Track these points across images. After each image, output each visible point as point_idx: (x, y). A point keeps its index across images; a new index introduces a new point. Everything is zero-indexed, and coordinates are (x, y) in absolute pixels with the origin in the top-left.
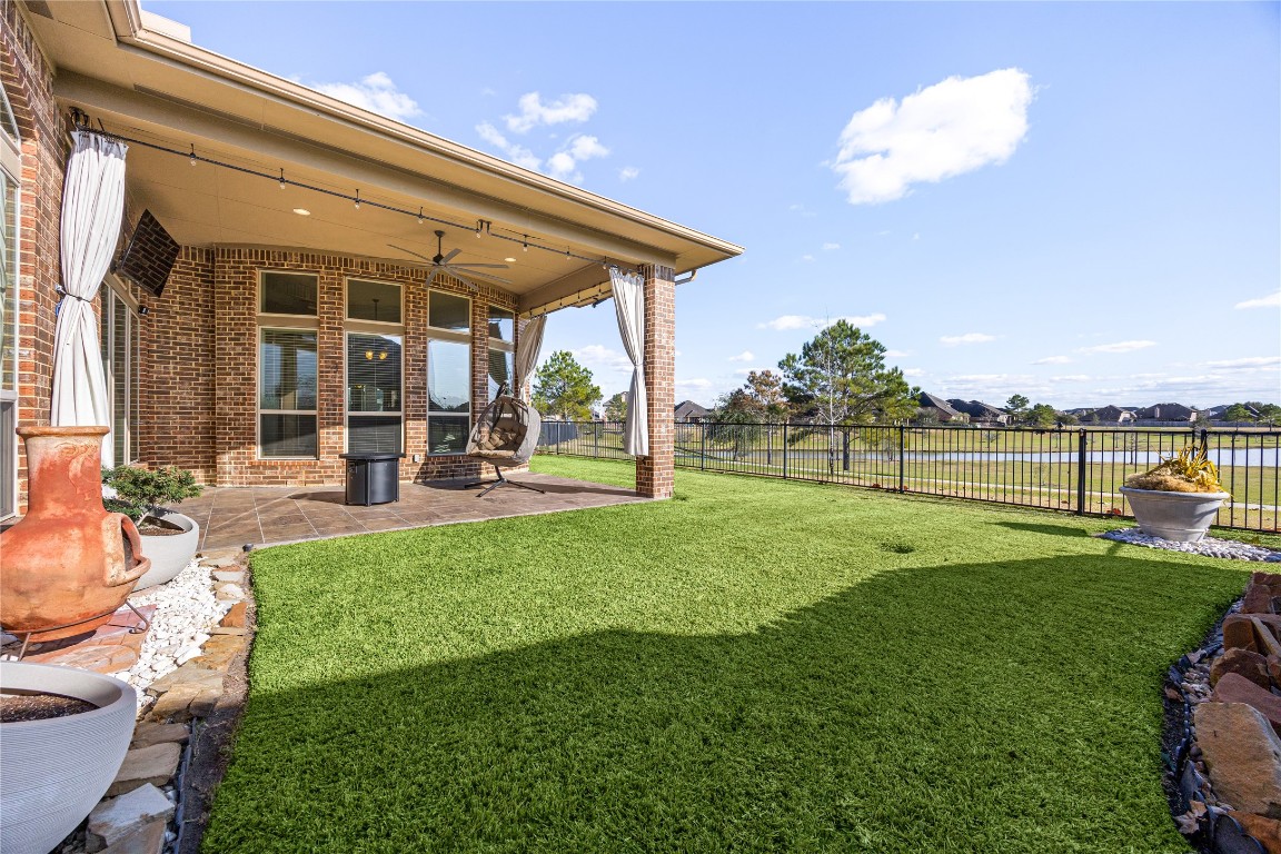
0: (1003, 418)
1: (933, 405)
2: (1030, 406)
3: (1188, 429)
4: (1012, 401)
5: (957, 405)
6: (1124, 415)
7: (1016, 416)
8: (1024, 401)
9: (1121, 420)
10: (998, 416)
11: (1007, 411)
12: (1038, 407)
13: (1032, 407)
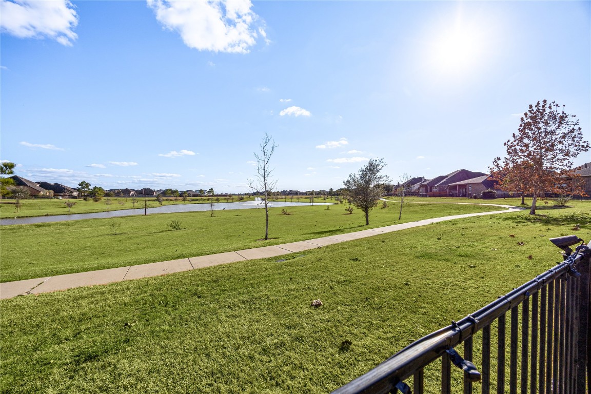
0: (75, 194)
1: (25, 185)
2: (91, 187)
3: (156, 198)
4: (81, 184)
5: (44, 185)
6: (132, 193)
7: (84, 192)
8: (88, 185)
9: (131, 195)
10: (72, 192)
11: (78, 190)
12: (95, 188)
13: (92, 188)
